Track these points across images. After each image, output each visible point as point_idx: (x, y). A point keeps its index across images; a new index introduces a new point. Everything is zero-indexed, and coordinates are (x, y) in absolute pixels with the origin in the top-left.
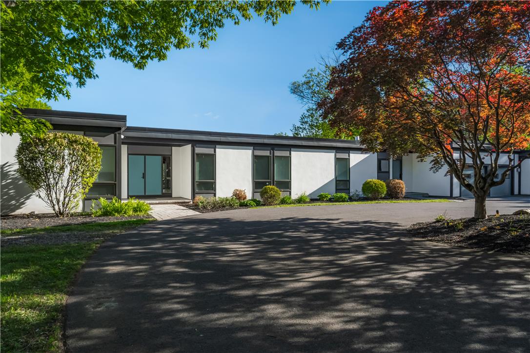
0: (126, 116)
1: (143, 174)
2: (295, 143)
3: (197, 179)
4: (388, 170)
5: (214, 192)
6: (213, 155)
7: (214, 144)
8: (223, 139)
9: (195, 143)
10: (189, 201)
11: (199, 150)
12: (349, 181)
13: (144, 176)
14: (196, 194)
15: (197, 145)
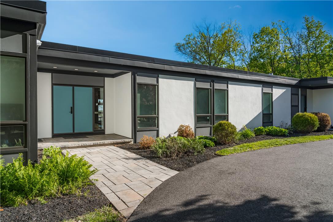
0: (45, 3)
1: (71, 108)
2: (232, 75)
3: (138, 114)
4: (297, 104)
5: (157, 129)
6: (155, 85)
7: (157, 73)
8: (167, 68)
9: (136, 70)
10: (129, 140)
11: (140, 80)
12: (272, 114)
13: (72, 111)
14: (137, 131)
15: (138, 73)
